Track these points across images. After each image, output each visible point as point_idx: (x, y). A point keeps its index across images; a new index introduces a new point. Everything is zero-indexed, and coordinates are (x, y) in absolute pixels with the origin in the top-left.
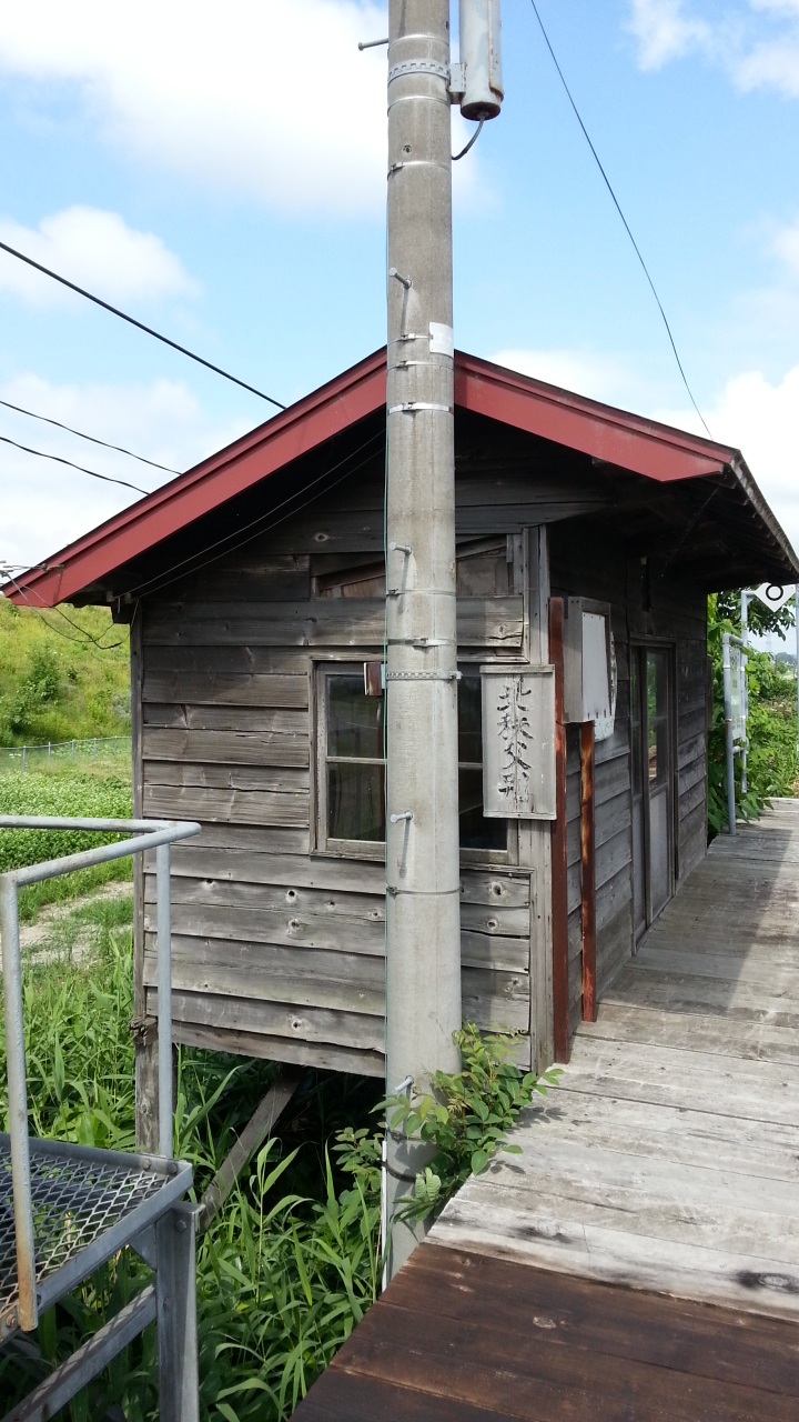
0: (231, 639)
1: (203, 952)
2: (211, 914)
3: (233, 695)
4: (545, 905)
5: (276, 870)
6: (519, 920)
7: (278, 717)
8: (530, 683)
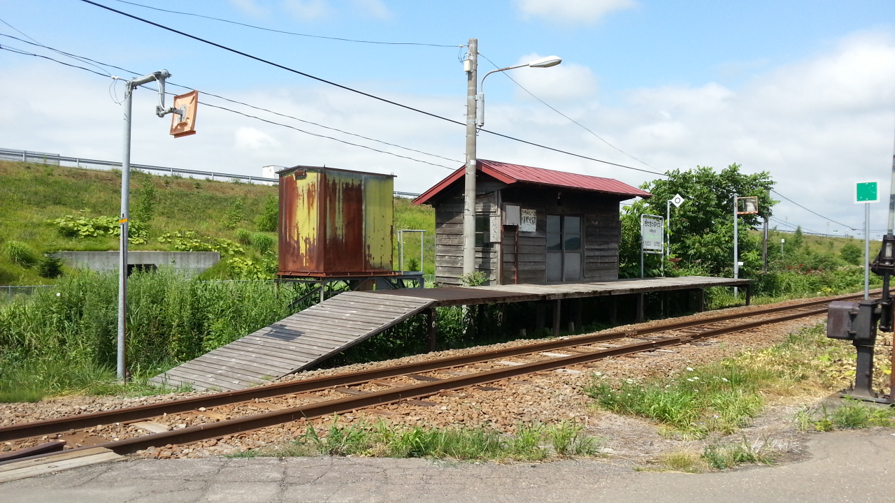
0: (451, 210)
1: (446, 269)
2: (447, 262)
3: (451, 221)
4: (499, 257)
5: (457, 253)
6: (495, 260)
7: (459, 225)
8: (497, 218)
